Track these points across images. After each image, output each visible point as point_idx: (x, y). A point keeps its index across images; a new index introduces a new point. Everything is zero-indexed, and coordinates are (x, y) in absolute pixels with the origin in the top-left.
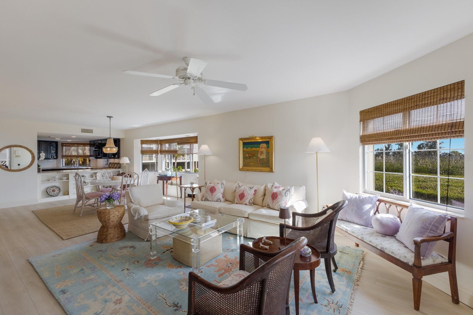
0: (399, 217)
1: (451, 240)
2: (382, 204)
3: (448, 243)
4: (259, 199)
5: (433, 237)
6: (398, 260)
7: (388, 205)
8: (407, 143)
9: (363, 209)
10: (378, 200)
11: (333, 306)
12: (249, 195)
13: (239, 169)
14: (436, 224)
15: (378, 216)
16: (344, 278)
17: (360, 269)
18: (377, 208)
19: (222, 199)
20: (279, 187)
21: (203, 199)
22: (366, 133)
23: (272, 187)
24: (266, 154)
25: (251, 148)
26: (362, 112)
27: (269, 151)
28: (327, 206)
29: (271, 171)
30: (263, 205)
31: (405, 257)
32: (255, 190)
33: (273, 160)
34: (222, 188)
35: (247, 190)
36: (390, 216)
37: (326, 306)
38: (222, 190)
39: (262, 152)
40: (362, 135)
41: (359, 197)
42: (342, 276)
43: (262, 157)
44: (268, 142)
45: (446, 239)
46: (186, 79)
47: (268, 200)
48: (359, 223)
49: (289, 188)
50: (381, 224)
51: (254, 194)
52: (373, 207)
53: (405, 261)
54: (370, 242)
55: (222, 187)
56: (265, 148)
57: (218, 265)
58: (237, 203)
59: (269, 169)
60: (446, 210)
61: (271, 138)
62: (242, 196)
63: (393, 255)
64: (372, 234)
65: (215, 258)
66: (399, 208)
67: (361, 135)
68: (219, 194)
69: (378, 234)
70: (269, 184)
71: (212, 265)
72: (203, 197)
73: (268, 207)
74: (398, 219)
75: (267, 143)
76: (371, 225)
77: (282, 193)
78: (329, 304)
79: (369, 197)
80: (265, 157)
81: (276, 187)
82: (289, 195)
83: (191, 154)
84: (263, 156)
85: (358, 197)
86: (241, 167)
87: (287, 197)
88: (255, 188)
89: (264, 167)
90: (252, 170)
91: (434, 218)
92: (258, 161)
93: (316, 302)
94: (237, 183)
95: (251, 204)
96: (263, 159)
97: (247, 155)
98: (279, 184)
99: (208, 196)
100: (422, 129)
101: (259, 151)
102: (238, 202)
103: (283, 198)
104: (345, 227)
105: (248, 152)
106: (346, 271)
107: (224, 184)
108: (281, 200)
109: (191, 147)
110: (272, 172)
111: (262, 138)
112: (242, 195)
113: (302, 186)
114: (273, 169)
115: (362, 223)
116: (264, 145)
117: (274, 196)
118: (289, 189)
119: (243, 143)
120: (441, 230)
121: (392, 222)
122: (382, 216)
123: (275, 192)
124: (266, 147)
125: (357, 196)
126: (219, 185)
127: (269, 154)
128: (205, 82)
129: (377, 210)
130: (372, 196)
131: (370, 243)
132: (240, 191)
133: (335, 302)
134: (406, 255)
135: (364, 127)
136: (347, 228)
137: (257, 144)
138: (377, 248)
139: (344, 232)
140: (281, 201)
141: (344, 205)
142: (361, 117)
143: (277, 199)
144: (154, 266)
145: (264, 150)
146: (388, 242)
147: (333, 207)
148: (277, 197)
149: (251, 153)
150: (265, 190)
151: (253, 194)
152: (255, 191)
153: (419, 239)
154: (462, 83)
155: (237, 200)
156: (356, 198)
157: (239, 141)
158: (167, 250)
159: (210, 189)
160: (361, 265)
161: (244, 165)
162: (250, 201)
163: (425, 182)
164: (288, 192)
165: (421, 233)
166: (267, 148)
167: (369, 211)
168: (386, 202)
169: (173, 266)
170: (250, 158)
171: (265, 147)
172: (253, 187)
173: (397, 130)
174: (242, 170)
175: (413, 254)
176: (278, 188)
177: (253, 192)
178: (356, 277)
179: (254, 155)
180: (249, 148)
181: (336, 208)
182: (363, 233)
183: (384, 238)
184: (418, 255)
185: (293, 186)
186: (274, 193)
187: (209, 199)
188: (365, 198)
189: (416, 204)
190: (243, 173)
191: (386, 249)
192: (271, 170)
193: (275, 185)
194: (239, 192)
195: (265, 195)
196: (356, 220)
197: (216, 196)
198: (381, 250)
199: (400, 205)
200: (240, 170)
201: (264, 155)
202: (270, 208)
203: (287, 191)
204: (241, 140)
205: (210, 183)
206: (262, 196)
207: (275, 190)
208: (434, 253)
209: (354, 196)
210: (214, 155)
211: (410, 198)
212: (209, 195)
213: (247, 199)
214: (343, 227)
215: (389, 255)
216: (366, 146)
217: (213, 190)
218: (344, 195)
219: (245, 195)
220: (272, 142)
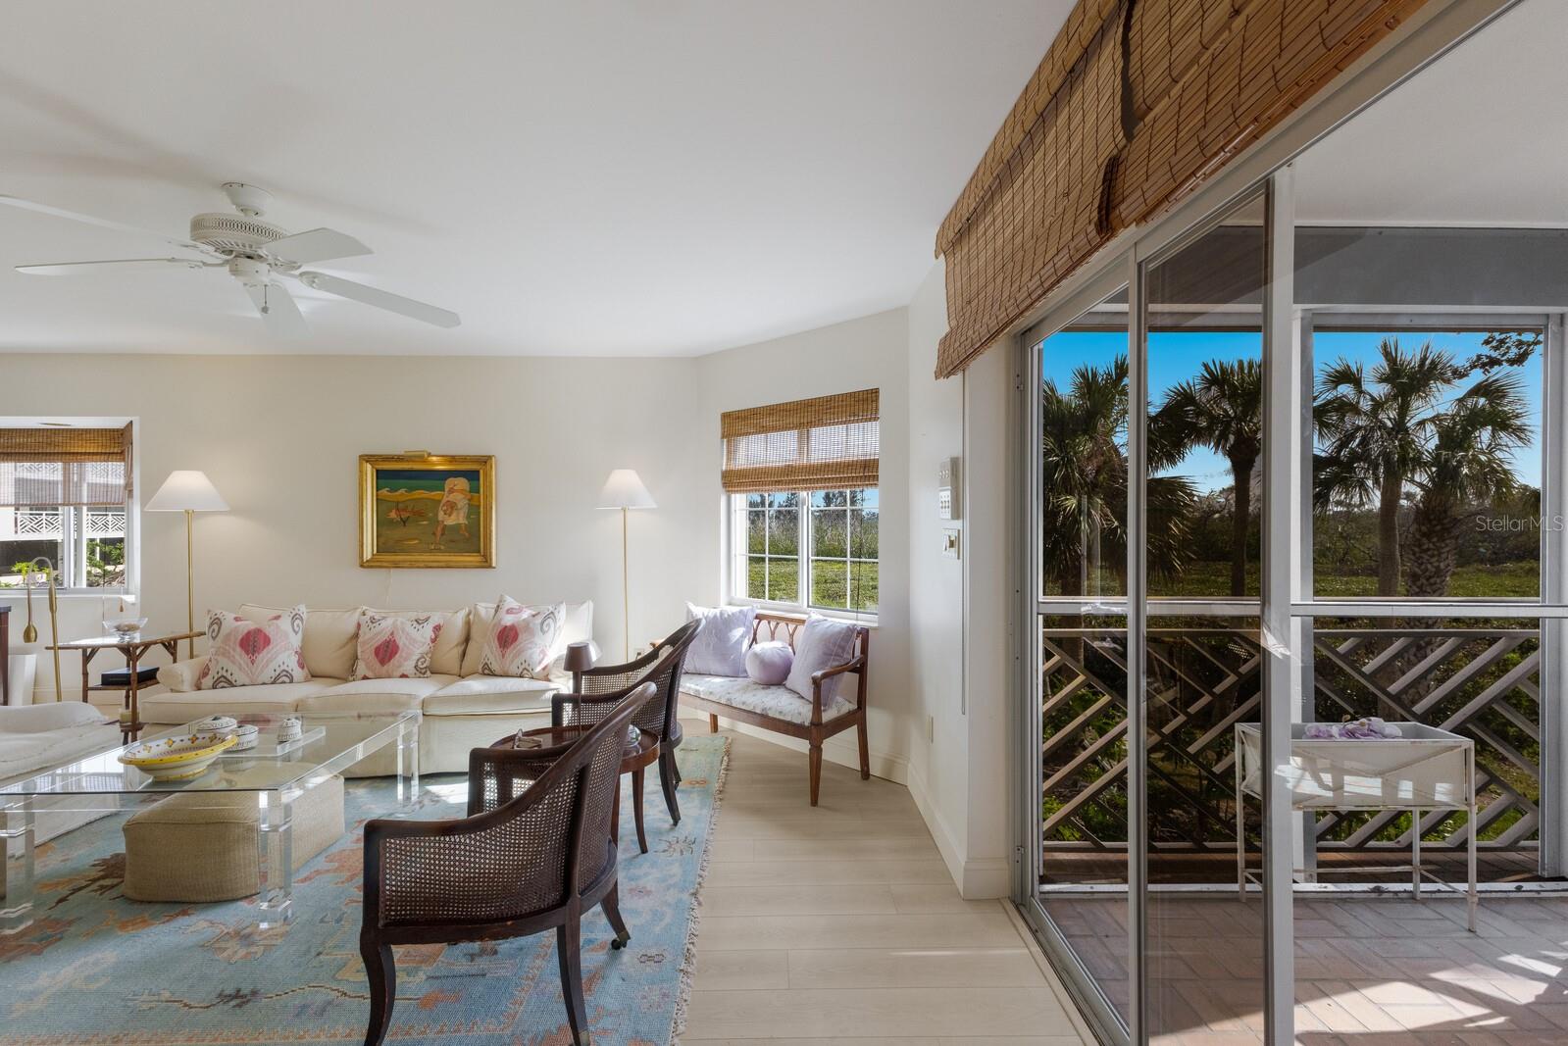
0: (791, 645)
1: (861, 669)
2: (764, 622)
3: (856, 676)
4: (450, 655)
5: (838, 666)
6: (789, 723)
7: (773, 624)
8: (805, 493)
9: (728, 639)
10: (757, 617)
11: (677, 847)
12: (416, 643)
13: (358, 562)
14: (843, 644)
15: (757, 648)
16: (695, 795)
17: (722, 771)
18: (755, 634)
19: (298, 673)
20: (520, 610)
21: (208, 681)
22: (732, 467)
23: (496, 611)
24: (466, 510)
25: (411, 489)
26: (726, 416)
27: (479, 501)
28: (654, 645)
29: (486, 563)
30: (463, 672)
31: (800, 714)
32: (435, 628)
33: (491, 531)
34: (296, 633)
35: (407, 629)
36: (777, 644)
37: (664, 851)
38: (296, 641)
39: (452, 507)
40: (726, 471)
41: (721, 614)
42: (691, 792)
43: (451, 521)
44: (473, 473)
45: (854, 670)
46: (236, 256)
47: (487, 651)
48: (721, 672)
49: (551, 609)
50: (763, 663)
51: (433, 641)
52: (747, 632)
53: (797, 721)
54: (744, 703)
55: (297, 629)
56: (462, 491)
57: (343, 866)
58: (365, 678)
59: (474, 558)
60: (857, 620)
61: (485, 460)
62: (387, 651)
63: (782, 718)
64: (745, 689)
65: (325, 850)
66: (791, 627)
67: (724, 468)
68: (283, 654)
69: (756, 686)
70: (483, 604)
71: (318, 872)
72: (205, 674)
73: (486, 672)
74: (790, 650)
75: (472, 476)
76: (746, 671)
77: (531, 625)
78: (670, 847)
79: (741, 612)
80: (462, 521)
81: (509, 611)
82: (552, 628)
83: (69, 505)
84: (457, 519)
85: (718, 615)
86: (368, 555)
87: (547, 634)
88: (435, 620)
89: (461, 551)
90: (412, 566)
91: (840, 633)
92: (439, 534)
93: (644, 850)
94: (359, 611)
95: (424, 674)
96: (456, 528)
97: (393, 515)
98: (518, 601)
99: (232, 668)
100: (826, 467)
101: (440, 501)
102: (369, 674)
103: (537, 640)
104: (693, 686)
105: (398, 503)
106: (698, 783)
107: (304, 616)
108: (529, 646)
109: (66, 473)
110: (490, 567)
111: (453, 459)
112: (387, 647)
113: (584, 602)
114: (491, 559)
115: (727, 670)
116: (462, 483)
117: (508, 637)
118: (552, 612)
119: (377, 471)
120: (848, 653)
121: (781, 657)
122: (765, 647)
123: (508, 624)
124: (468, 489)
125: (717, 611)
126: (285, 624)
127: (479, 513)
128: (316, 280)
129: (754, 640)
130: (745, 608)
131: (743, 707)
132: (377, 634)
133: (682, 838)
134: (801, 710)
135: (729, 452)
136: (698, 688)
137: (435, 478)
138: (755, 713)
139: (691, 699)
140: (531, 648)
141: (698, 630)
142: (723, 428)
143: (517, 643)
144: (45, 947)
145: (461, 500)
146: (771, 696)
147: (672, 641)
148: (515, 637)
149: (410, 509)
150: (468, 625)
151: (429, 641)
152: (437, 629)
153: (818, 674)
154: (876, 392)
155: (367, 665)
156: (715, 616)
157: (361, 464)
158: (75, 891)
159: (242, 639)
160: (725, 763)
161: (383, 547)
162: (419, 663)
163: (836, 582)
164: (550, 620)
165: (822, 664)
166: (470, 492)
167: (739, 642)
168: (768, 618)
169: (145, 921)
170: (404, 522)
171: (465, 491)
172: (429, 618)
173: (789, 466)
174: (371, 567)
175: (811, 706)
176: (517, 613)
177: (428, 632)
178: (716, 786)
179: (420, 514)
180: (402, 491)
181: (681, 640)
182: (730, 691)
183: (767, 691)
184: (818, 704)
185: (562, 603)
186: (506, 627)
187: (239, 676)
188: (733, 614)
189: (815, 615)
190: (376, 576)
191: (770, 709)
192: (486, 561)
193: (506, 606)
194: (372, 638)
195: (467, 640)
196: (715, 667)
197: (273, 665)
198: (762, 715)
199: (792, 620)
200: (362, 566)
201: (462, 514)
202: (493, 674)
203: (547, 617)
204: (367, 461)
205: (237, 619)
206: (457, 645)
207: (508, 620)
208: (839, 699)
209: (711, 612)
210: (235, 511)
211: (808, 606)
212: (236, 664)
213: (406, 660)
214: (690, 688)
215: (775, 719)
216: (733, 496)
217: (253, 643)
218: (689, 612)
219: (401, 645)
220: (491, 476)
